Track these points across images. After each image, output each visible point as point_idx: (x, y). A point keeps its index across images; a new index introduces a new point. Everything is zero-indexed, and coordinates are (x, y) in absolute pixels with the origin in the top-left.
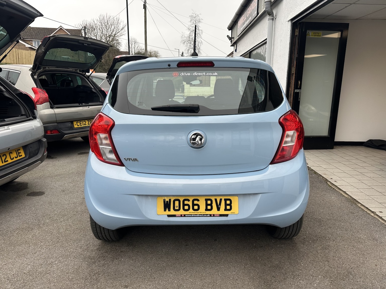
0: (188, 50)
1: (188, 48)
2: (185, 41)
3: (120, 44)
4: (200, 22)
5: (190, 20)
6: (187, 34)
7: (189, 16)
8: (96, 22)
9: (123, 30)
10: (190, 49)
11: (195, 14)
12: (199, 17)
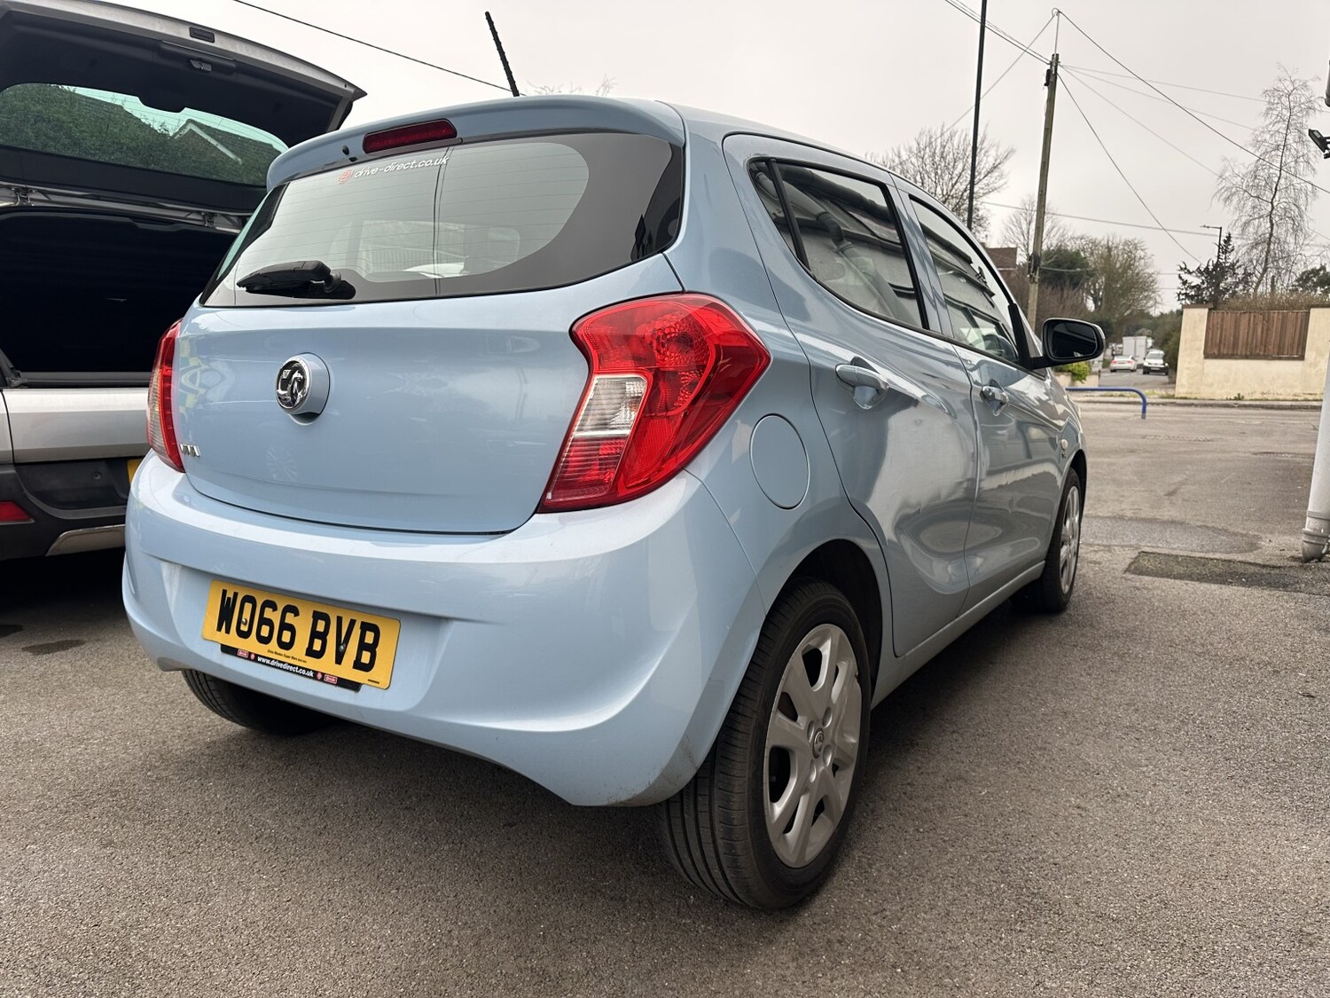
0: (1247, 224)
1: (1244, 219)
2: (1234, 190)
3: (982, 222)
4: (1314, 109)
5: (1264, 107)
6: (1243, 164)
7: (1262, 91)
8: (904, 156)
9: (996, 174)
10: (1256, 222)
11: (1293, 82)
12: (1308, 90)
